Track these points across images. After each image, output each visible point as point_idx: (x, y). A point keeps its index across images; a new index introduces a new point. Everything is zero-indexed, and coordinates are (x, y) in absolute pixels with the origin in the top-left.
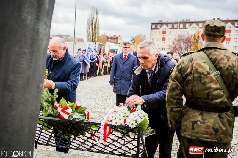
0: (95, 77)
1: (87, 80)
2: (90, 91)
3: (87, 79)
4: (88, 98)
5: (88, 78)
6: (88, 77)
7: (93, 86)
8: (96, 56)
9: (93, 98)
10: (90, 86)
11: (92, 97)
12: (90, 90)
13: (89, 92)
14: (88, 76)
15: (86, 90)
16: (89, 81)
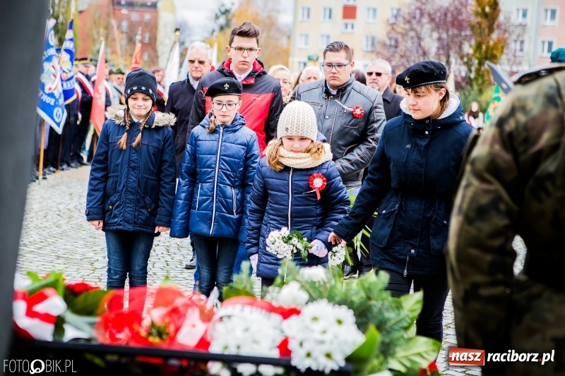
0: (72, 170)
1: (44, 181)
2: (64, 228)
3: (41, 177)
4: (58, 257)
5: (44, 174)
6: (46, 170)
7: (71, 207)
8: (74, 79)
9: (78, 257)
10: (61, 207)
11: (73, 253)
12: (62, 222)
13: (59, 230)
14: (45, 166)
15: (46, 224)
16: (53, 186)
